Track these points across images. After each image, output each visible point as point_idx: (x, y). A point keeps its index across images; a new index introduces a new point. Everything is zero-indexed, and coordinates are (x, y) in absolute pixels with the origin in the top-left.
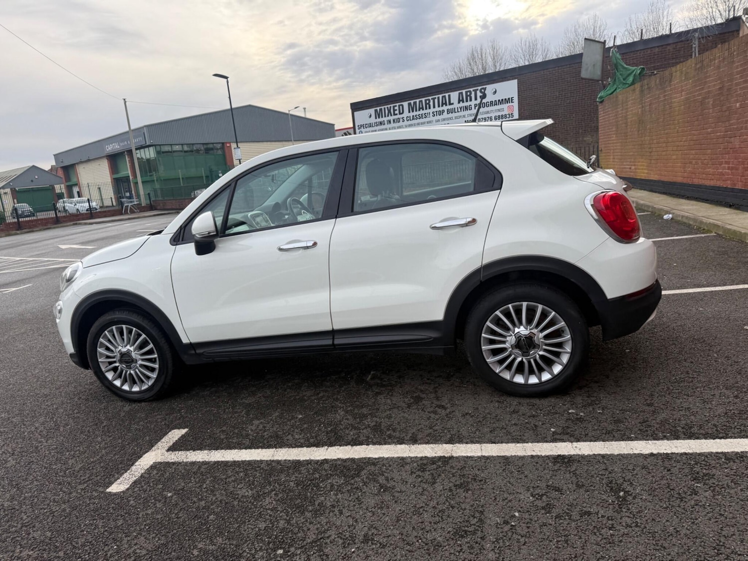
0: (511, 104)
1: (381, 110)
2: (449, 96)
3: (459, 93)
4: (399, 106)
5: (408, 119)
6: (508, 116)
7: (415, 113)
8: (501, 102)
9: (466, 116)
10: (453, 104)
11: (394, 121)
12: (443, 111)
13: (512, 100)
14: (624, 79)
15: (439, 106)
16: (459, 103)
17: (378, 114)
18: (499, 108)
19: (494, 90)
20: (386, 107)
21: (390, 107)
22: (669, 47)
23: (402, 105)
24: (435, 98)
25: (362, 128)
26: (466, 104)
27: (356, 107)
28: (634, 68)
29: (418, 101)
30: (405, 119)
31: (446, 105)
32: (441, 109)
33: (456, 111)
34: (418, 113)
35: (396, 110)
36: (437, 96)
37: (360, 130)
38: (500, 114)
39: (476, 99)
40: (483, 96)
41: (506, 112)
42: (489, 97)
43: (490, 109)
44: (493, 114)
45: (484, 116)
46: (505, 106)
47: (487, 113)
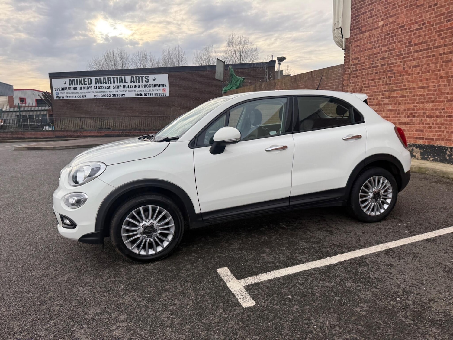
0: (164, 88)
1: (74, 80)
2: (125, 78)
3: (131, 77)
4: (88, 79)
5: (95, 88)
6: (163, 94)
7: (100, 85)
8: (158, 86)
9: (136, 91)
10: (127, 83)
11: (84, 88)
12: (120, 86)
13: (165, 85)
14: (236, 83)
15: (117, 83)
16: (131, 82)
17: (71, 83)
18: (157, 89)
19: (154, 78)
20: (78, 78)
21: (81, 79)
22: (245, 70)
23: (91, 79)
24: (115, 78)
25: (58, 90)
26: (135, 84)
27: (53, 76)
28: (239, 78)
29: (102, 78)
30: (93, 88)
31: (123, 83)
32: (119, 84)
33: (129, 87)
34: (102, 85)
35: (86, 81)
36: (116, 77)
37: (57, 91)
38: (158, 92)
39: (142, 82)
40: (147, 81)
41: (161, 92)
42: (151, 82)
43: (151, 89)
44: (154, 92)
45: (148, 92)
46: (161, 88)
47: (150, 91)
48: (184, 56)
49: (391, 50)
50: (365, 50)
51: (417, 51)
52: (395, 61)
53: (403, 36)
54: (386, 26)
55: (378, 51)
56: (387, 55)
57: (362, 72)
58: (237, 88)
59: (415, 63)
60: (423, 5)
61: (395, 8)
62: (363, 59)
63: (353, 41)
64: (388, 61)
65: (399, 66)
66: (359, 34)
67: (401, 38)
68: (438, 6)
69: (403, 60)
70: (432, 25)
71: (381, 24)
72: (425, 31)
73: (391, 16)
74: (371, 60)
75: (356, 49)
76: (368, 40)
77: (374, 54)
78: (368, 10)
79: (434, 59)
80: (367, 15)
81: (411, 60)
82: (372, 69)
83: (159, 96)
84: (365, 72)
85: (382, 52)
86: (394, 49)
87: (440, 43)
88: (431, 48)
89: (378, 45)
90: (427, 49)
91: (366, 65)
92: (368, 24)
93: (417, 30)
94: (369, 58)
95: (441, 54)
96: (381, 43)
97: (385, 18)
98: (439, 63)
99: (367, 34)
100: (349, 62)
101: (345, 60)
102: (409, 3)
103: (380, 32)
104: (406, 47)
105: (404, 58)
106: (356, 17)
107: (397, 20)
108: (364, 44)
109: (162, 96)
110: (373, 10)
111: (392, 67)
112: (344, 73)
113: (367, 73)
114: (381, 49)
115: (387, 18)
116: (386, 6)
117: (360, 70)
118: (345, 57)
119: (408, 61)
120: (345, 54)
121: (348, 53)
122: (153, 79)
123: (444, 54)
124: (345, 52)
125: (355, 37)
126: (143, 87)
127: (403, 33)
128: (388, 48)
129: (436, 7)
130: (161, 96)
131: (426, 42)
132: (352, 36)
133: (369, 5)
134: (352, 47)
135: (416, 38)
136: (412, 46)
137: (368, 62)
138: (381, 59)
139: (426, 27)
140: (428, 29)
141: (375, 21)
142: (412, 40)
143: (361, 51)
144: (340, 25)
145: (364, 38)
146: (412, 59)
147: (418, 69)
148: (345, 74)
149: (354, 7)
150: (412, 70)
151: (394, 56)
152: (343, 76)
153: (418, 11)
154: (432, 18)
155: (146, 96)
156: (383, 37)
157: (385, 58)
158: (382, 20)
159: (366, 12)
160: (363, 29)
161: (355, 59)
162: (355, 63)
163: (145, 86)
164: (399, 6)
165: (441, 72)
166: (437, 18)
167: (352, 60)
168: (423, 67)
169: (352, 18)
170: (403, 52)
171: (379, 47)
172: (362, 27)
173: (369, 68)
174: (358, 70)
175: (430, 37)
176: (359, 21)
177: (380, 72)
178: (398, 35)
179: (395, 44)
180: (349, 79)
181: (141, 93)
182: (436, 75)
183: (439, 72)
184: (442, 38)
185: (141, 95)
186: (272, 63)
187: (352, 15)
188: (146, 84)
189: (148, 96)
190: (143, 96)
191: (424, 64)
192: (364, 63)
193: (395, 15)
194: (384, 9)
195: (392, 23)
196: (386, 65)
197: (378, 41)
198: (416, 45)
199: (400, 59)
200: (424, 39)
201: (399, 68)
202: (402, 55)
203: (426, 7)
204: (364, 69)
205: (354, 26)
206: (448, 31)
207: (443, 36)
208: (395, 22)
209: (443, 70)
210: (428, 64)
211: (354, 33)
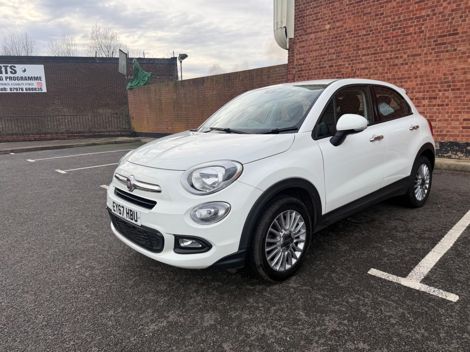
0: (39, 81)
6: (37, 89)
8: (30, 78)
13: (40, 79)
14: (143, 78)
18: (29, 83)
19: (24, 69)
28: (146, 73)
38: (31, 87)
39: (6, 73)
40: (13, 72)
41: (35, 86)
42: (19, 74)
43: (20, 82)
44: (24, 86)
45: (15, 87)
46: (35, 82)
47: (18, 84)
48: (34, 46)
49: (339, 52)
50: (311, 51)
51: (364, 55)
52: (343, 63)
53: (351, 40)
54: (333, 29)
55: (326, 53)
56: (334, 57)
57: (308, 73)
58: (145, 84)
59: (363, 66)
60: (370, 13)
61: (343, 13)
62: (309, 60)
63: (297, 42)
64: (336, 63)
65: (347, 68)
66: (304, 35)
67: (348, 42)
68: (384, 15)
69: (351, 62)
70: (379, 32)
71: (328, 27)
72: (373, 37)
73: (338, 21)
74: (317, 61)
75: (301, 50)
76: (314, 42)
77: (321, 56)
78: (313, 13)
79: (381, 63)
80: (313, 17)
81: (359, 63)
82: (319, 69)
83: (31, 91)
84: (312, 72)
85: (329, 54)
86: (342, 52)
87: (387, 49)
88: (378, 53)
89: (324, 47)
90: (375, 54)
91: (312, 66)
92: (314, 26)
93: (365, 35)
94: (316, 59)
95: (387, 59)
96: (328, 45)
97: (332, 21)
98: (386, 66)
99: (312, 36)
100: (293, 62)
101: (289, 60)
102: (356, 10)
103: (326, 34)
104: (354, 51)
105: (352, 60)
106: (300, 18)
107: (344, 25)
108: (311, 45)
109: (37, 91)
110: (319, 13)
111: (340, 68)
112: (288, 73)
113: (313, 73)
114: (329, 51)
115: (334, 22)
116: (333, 11)
117: (306, 70)
118: (289, 57)
119: (356, 63)
120: (288, 54)
121: (293, 53)
122: (22, 70)
123: (391, 58)
124: (288, 51)
125: (300, 37)
126: (8, 80)
127: (351, 38)
128: (335, 50)
129: (382, 16)
130: (34, 91)
131: (374, 47)
132: (297, 36)
133: (315, 7)
134: (296, 47)
135: (363, 42)
136: (360, 49)
137: (314, 63)
138: (329, 60)
139: (373, 34)
140: (375, 36)
141: (321, 23)
142: (360, 44)
143: (307, 52)
144: (284, 25)
145: (310, 39)
146: (360, 61)
147: (367, 71)
148: (290, 74)
149: (298, 9)
150: (361, 72)
151: (341, 59)
152: (287, 76)
153: (365, 18)
154: (379, 25)
155: (13, 92)
156: (330, 40)
157: (333, 60)
158: (329, 23)
159: (311, 15)
160: (309, 31)
161: (300, 59)
162: (300, 63)
163: (10, 78)
164: (346, 12)
165: (388, 74)
166: (384, 26)
167: (297, 60)
168: (371, 70)
169: (295, 19)
170: (351, 55)
171: (326, 49)
172: (307, 28)
173: (316, 68)
174: (303, 70)
175: (377, 43)
176: (304, 22)
177: (328, 73)
178: (346, 39)
179: (342, 48)
180: (294, 79)
181: (5, 87)
182: (384, 77)
183: (386, 75)
184: (389, 45)
185: (5, 89)
186: (173, 61)
187: (295, 16)
188: (12, 75)
189: (15, 91)
190: (9, 91)
191: (373, 67)
192: (310, 63)
193: (342, 20)
194: (330, 13)
195: (339, 27)
196: (334, 66)
197: (325, 43)
198: (363, 49)
199: (348, 61)
200: (371, 44)
201: (347, 70)
202: (350, 57)
203: (373, 16)
204: (310, 69)
205: (298, 27)
206: (394, 39)
207: (389, 42)
208: (342, 26)
209: (390, 73)
210: (376, 67)
211: (298, 33)
